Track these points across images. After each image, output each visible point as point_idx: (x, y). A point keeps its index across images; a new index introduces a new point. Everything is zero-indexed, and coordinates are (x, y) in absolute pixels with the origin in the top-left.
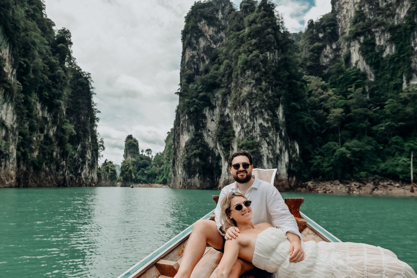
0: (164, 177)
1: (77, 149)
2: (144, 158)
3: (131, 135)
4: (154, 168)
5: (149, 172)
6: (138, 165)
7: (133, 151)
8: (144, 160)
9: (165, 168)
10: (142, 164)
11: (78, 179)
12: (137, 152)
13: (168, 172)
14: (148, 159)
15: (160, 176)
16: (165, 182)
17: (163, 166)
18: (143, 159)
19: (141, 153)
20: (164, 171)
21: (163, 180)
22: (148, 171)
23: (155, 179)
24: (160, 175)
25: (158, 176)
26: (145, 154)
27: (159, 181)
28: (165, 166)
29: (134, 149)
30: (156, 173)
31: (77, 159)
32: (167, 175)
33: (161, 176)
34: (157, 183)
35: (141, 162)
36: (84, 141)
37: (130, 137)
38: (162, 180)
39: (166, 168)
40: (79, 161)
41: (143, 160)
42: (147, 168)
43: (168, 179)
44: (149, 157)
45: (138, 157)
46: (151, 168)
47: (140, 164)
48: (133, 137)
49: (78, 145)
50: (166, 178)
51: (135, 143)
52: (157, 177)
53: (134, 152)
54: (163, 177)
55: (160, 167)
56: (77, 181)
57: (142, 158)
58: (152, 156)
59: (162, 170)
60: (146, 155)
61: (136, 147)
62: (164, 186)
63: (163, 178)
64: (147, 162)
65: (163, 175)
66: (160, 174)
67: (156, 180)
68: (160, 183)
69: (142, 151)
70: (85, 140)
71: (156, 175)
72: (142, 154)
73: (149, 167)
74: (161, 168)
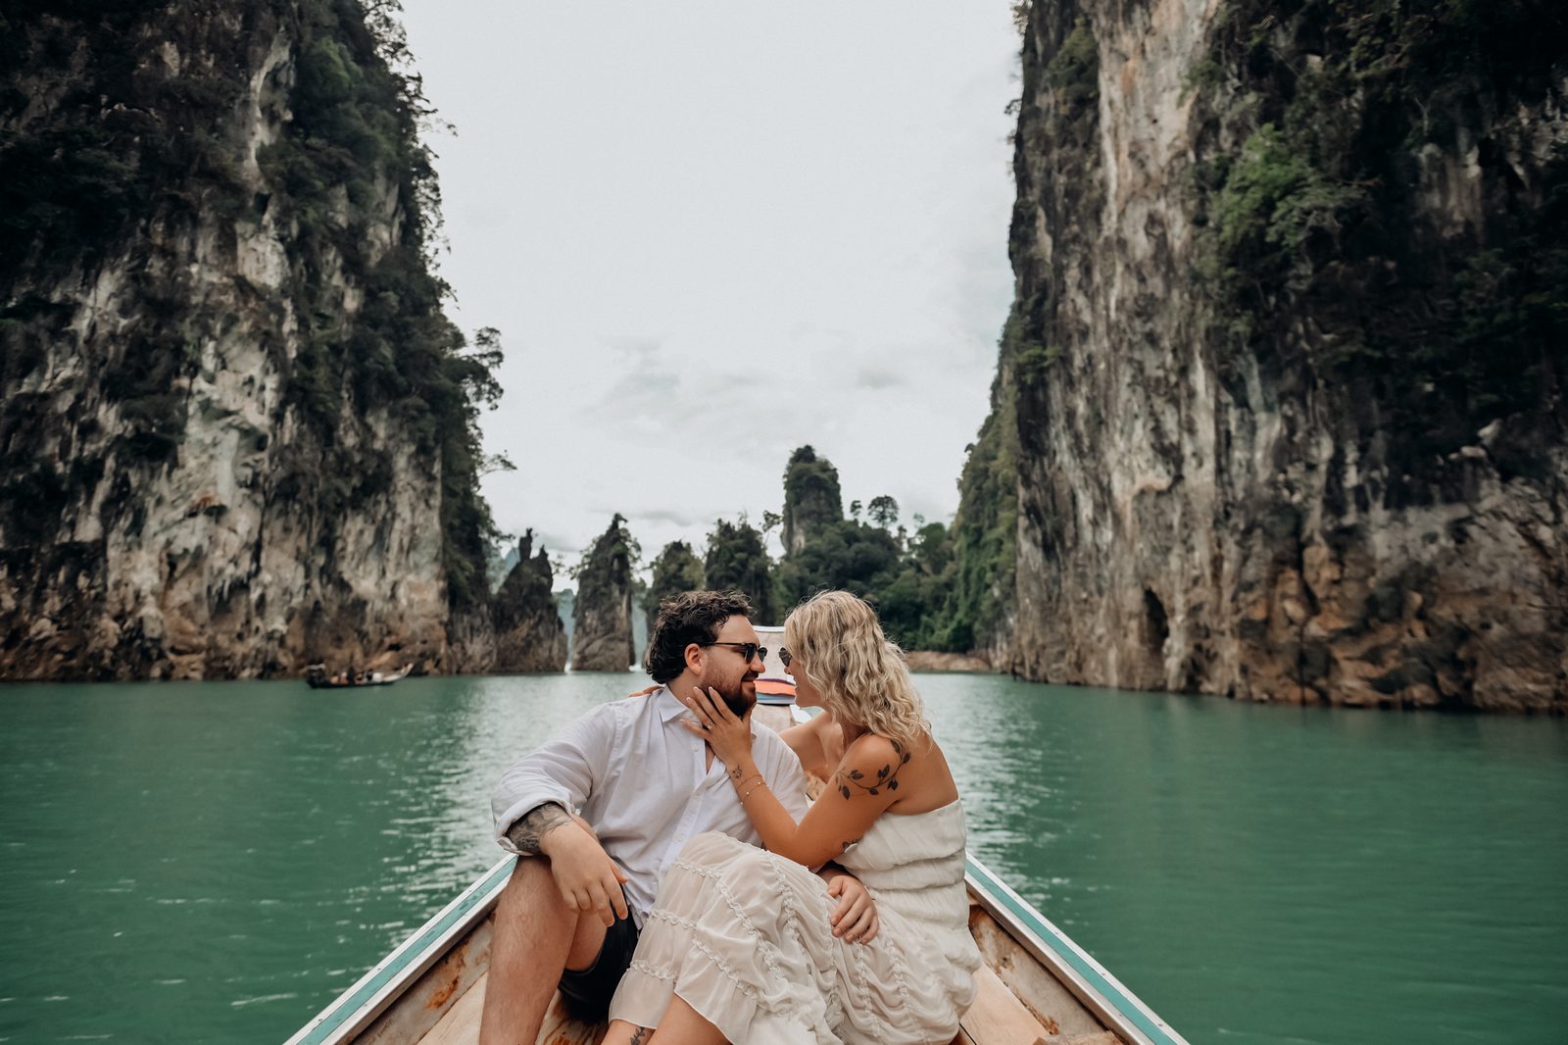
0: (959, 615)
1: (68, 311)
2: (861, 534)
3: (808, 448)
4: (906, 579)
5: (885, 598)
6: (836, 566)
7: (814, 507)
8: (863, 545)
9: (960, 575)
10: (855, 561)
11: (54, 603)
12: (832, 513)
13: (978, 593)
14: (881, 537)
15: (940, 616)
16: (963, 643)
17: (950, 566)
18: (857, 540)
19: (848, 516)
20: (959, 591)
21: (954, 630)
22: (883, 593)
23: (917, 626)
24: (941, 609)
25: (930, 615)
26: (867, 518)
27: (934, 639)
28: (963, 564)
29: (820, 498)
30: (919, 600)
31: (63, 405)
32: (974, 606)
33: (945, 613)
34: (926, 649)
35: (849, 553)
36: (167, 253)
37: (805, 455)
38: (948, 631)
39: (968, 572)
40: (91, 429)
41: (856, 546)
42: (875, 580)
43: (977, 626)
44: (883, 532)
45: (832, 532)
46: (897, 576)
47: (842, 560)
48: (817, 454)
49: (90, 283)
50: (966, 621)
51: (824, 476)
52: (924, 618)
53: (820, 514)
54: (952, 618)
55: (937, 570)
56: (44, 627)
57: (853, 535)
58: (901, 529)
59: (949, 586)
60: (875, 525)
61: (827, 490)
62: (961, 663)
63: (953, 625)
64: (878, 551)
65: (954, 608)
66: (938, 601)
67: (920, 633)
68: (942, 649)
69: (855, 507)
70: (183, 246)
71: (920, 609)
72: (856, 522)
73: (887, 575)
74: (943, 577)
